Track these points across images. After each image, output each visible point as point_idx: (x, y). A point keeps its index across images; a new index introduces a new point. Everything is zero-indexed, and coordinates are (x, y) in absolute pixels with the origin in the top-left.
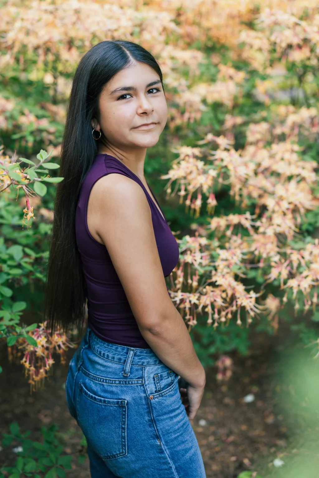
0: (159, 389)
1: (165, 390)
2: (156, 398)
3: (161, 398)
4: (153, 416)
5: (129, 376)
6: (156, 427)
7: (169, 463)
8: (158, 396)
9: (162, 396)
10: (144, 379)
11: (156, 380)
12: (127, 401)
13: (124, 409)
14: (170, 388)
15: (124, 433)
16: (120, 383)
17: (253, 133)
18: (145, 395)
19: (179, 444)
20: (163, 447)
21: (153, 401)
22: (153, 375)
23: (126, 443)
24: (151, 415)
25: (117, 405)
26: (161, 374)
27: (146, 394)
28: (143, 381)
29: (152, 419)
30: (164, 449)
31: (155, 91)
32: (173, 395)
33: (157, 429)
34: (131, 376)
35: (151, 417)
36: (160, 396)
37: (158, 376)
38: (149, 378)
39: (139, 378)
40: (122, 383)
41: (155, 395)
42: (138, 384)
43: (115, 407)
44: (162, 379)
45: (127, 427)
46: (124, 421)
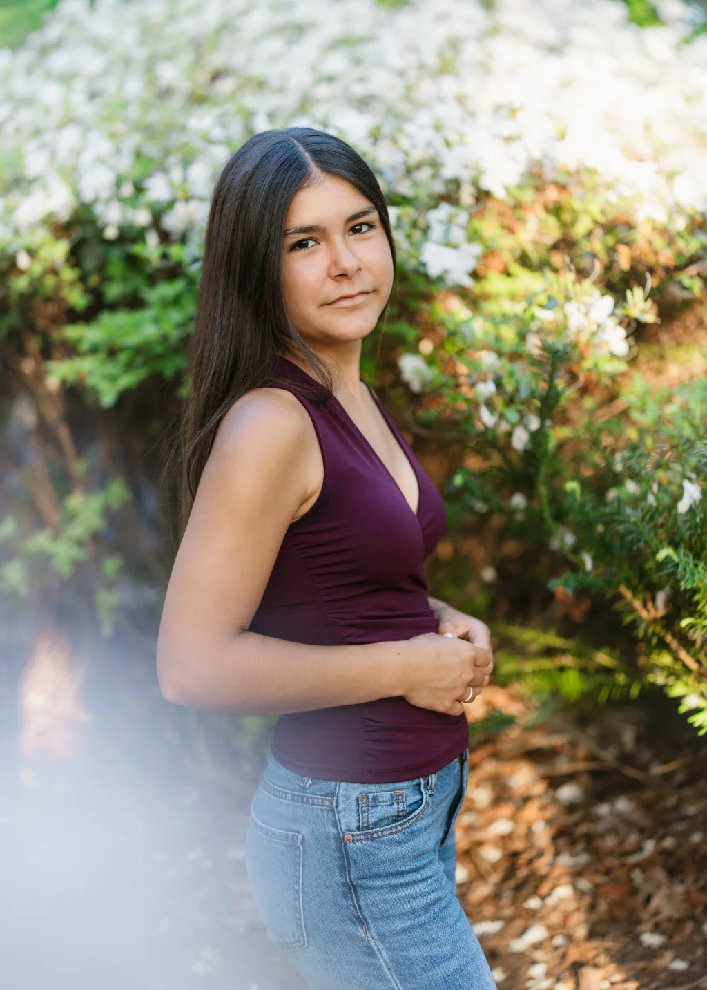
0: (367, 824)
1: (379, 829)
2: (357, 841)
3: (369, 843)
4: (350, 877)
5: (310, 788)
6: (358, 901)
8: (362, 837)
9: (373, 839)
10: (335, 798)
11: (360, 806)
12: (303, 837)
13: (298, 853)
14: (393, 825)
15: (298, 900)
16: (292, 800)
20: (373, 944)
21: (350, 846)
22: (358, 793)
23: (303, 922)
24: (345, 874)
25: (286, 842)
26: (376, 794)
27: (337, 830)
28: (335, 802)
29: (348, 881)
30: (375, 948)
32: (400, 843)
33: (359, 906)
34: (313, 787)
35: (347, 878)
36: (367, 839)
37: (368, 797)
38: (348, 798)
39: (327, 795)
40: (296, 799)
41: (357, 835)
42: (325, 806)
43: (283, 846)
44: (377, 806)
45: (303, 889)
46: (298, 877)
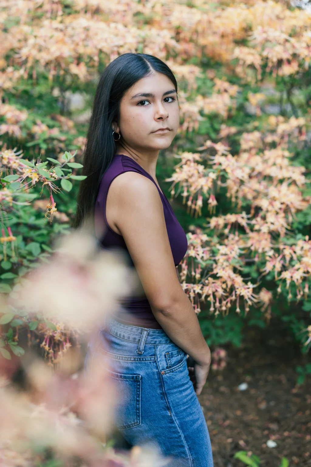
0: (170, 365)
1: (175, 367)
2: (167, 373)
3: (171, 373)
4: (165, 390)
5: (143, 354)
6: (168, 400)
7: (179, 432)
8: (169, 371)
9: (173, 372)
10: (156, 356)
11: (167, 358)
12: (141, 376)
13: (139, 383)
14: (179, 364)
15: (139, 404)
16: (135, 360)
17: (247, 141)
18: (157, 370)
19: (188, 416)
20: (173, 418)
21: (164, 376)
22: (165, 352)
23: (140, 414)
24: (163, 389)
25: (132, 380)
26: (172, 352)
28: (156, 358)
29: (163, 392)
31: (170, 99)
32: (182, 372)
33: (168, 402)
34: (145, 353)
35: (163, 390)
36: (171, 372)
37: (169, 353)
38: (161, 355)
39: (152, 355)
40: (136, 359)
41: (166, 371)
42: (151, 360)
43: (130, 382)
44: (173, 357)
46: (139, 395)
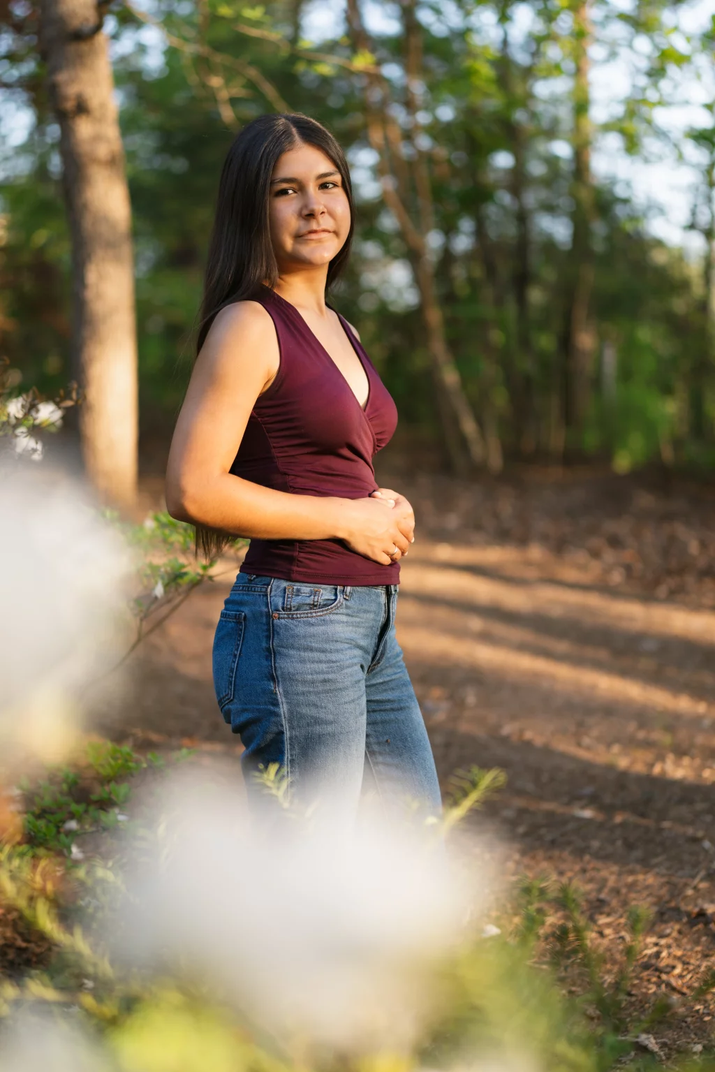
0: (289, 606)
1: (298, 612)
2: (282, 618)
5: (253, 581)
6: (275, 663)
7: (282, 726)
8: (286, 616)
9: (293, 619)
10: (270, 587)
11: (287, 593)
12: (245, 615)
13: (241, 627)
15: (234, 662)
16: (243, 590)
18: (266, 610)
20: (279, 697)
21: (277, 621)
23: (233, 680)
24: (270, 642)
25: (234, 620)
26: (300, 588)
27: (269, 609)
28: (269, 590)
29: (270, 647)
30: (280, 700)
31: (331, 186)
32: (313, 625)
33: (275, 667)
34: (256, 580)
35: (270, 644)
36: (289, 618)
37: (294, 589)
38: (279, 587)
41: (281, 614)
42: (263, 593)
43: (233, 624)
44: (298, 595)
45: (240, 654)
46: (238, 645)
